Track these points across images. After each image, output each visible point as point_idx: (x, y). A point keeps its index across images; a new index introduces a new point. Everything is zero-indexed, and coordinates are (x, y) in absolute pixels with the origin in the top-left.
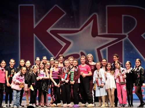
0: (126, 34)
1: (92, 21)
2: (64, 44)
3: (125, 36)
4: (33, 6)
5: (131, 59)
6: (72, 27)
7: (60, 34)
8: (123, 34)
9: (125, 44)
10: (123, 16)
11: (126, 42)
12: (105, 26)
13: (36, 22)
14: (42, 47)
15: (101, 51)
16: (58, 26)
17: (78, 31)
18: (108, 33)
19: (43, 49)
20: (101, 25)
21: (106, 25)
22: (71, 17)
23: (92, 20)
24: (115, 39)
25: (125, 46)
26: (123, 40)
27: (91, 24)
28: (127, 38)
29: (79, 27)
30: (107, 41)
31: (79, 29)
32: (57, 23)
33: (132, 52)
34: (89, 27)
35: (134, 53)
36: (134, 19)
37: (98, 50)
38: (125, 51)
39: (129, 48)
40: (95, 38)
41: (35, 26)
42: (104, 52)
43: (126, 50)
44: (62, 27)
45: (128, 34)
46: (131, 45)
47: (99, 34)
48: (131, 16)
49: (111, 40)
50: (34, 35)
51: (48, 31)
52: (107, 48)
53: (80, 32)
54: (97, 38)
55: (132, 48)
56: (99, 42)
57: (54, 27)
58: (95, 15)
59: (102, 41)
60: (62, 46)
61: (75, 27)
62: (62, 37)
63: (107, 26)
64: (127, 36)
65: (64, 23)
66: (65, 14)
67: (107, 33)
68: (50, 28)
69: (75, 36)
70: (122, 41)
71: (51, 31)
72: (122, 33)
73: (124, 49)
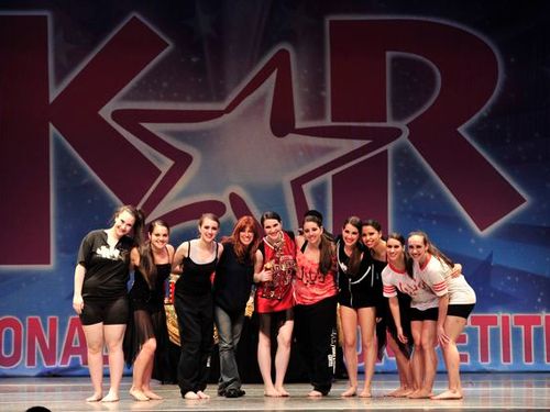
0: (402, 125)
1: (274, 76)
2: (165, 164)
3: (397, 133)
4: (45, 17)
5: (421, 220)
6: (196, 99)
7: (147, 126)
8: (390, 123)
9: (396, 160)
10: (389, 54)
11: (402, 154)
12: (323, 93)
13: (59, 79)
14: (82, 173)
15: (307, 188)
16: (140, 93)
17: (218, 114)
18: (333, 121)
19: (85, 181)
20: (307, 90)
21: (323, 89)
22: (194, 60)
23: (272, 71)
24: (358, 144)
25: (397, 169)
26: (390, 147)
27: (269, 85)
28: (404, 138)
29: (221, 98)
30: (329, 150)
31: (222, 106)
32: (139, 83)
33: (422, 194)
34: (262, 100)
35: (432, 197)
36: (431, 69)
37: (297, 184)
38: (396, 188)
39: (411, 176)
40: (283, 139)
41: (54, 94)
42: (319, 192)
43: (399, 184)
44: (158, 99)
45: (408, 125)
46: (421, 167)
47: (299, 125)
48: (420, 57)
49: (346, 146)
50: (52, 128)
51: (106, 112)
52: (328, 177)
53: (226, 117)
54: (292, 138)
55: (424, 177)
56: (301, 153)
57: (127, 98)
58: (284, 54)
59: (311, 153)
60: (160, 172)
61: (208, 99)
62: (158, 134)
63: (328, 93)
64: (406, 132)
65: (165, 84)
66: (171, 47)
67: (328, 122)
68: (113, 100)
69: (207, 131)
70: (386, 151)
71: (116, 115)
72: (385, 121)
73: (395, 181)
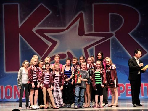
0: (114, 33)
1: (79, 20)
2: (50, 44)
3: (112, 35)
4: (17, 5)
5: (119, 58)
6: (58, 26)
7: (45, 34)
8: (110, 32)
9: (112, 43)
10: (110, 14)
11: (113, 40)
12: (92, 24)
13: (21, 22)
14: (28, 47)
15: (88, 50)
16: (43, 25)
17: (64, 30)
18: (95, 32)
19: (28, 49)
20: (88, 24)
21: (92, 23)
22: (57, 16)
23: (79, 18)
24: (102, 38)
25: (112, 45)
26: (110, 39)
27: (78, 22)
28: (114, 36)
29: (65, 26)
30: (94, 40)
31: (65, 28)
32: (43, 22)
33: (119, 51)
34: (76, 26)
35: (122, 52)
36: (121, 18)
37: (85, 49)
39: (116, 47)
40: (82, 37)
41: (20, 25)
42: (91, 51)
43: (113, 48)
44: (48, 26)
45: (115, 33)
46: (119, 44)
47: (86, 33)
48: (118, 14)
49: (99, 38)
50: (20, 35)
51: (34, 30)
52: (94, 47)
53: (66, 31)
54: (84, 37)
55: (120, 46)
56: (86, 41)
57: (40, 26)
58: (82, 14)
59: (89, 40)
60: (49, 46)
61: (61, 26)
62: (48, 36)
63: (93, 24)
64: (115, 35)
65: (50, 23)
66: (51, 12)
67: (93, 32)
68: (36, 27)
69: (61, 35)
70: (109, 40)
71: (37, 31)
72: (109, 32)
73: (112, 48)
